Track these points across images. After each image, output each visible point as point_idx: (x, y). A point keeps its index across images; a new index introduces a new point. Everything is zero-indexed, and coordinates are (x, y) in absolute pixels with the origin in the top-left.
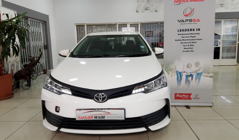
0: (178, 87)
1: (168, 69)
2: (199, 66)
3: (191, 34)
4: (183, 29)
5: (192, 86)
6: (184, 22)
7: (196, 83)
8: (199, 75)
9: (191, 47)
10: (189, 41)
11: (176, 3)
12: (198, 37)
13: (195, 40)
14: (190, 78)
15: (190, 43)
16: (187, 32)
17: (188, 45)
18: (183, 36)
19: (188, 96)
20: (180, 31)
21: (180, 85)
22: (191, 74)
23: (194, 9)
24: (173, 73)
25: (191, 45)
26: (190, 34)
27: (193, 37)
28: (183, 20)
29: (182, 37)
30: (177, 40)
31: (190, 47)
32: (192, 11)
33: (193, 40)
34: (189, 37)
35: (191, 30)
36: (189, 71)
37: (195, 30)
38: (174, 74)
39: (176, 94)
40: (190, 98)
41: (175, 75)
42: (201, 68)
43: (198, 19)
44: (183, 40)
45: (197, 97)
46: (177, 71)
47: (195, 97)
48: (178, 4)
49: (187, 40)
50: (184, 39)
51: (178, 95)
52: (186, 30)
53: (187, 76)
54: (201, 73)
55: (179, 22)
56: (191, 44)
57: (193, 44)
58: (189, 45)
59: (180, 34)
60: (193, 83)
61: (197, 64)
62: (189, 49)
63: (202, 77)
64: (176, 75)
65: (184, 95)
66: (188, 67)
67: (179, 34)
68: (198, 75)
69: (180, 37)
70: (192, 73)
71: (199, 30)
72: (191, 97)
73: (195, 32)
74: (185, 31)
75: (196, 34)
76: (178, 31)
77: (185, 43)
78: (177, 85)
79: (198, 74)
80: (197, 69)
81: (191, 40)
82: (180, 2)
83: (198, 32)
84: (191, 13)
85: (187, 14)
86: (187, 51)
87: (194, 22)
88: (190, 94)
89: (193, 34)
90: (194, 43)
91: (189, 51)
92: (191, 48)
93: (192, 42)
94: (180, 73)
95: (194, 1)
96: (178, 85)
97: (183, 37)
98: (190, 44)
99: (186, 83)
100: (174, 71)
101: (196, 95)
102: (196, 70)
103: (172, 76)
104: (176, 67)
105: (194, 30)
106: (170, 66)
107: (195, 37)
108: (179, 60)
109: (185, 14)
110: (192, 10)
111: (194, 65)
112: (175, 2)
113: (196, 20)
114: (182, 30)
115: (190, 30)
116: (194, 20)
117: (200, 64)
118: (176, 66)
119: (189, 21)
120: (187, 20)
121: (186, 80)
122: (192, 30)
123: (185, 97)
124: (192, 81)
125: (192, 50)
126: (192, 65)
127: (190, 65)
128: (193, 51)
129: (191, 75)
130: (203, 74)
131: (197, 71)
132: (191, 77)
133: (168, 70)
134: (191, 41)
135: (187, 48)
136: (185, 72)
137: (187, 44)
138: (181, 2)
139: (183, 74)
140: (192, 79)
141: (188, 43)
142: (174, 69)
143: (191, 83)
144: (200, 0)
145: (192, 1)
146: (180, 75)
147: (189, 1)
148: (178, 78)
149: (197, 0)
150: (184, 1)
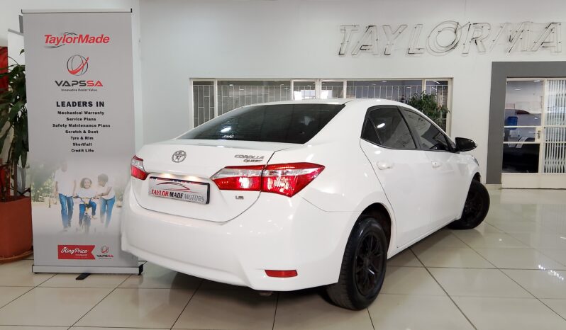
0: (66, 231)
1: (42, 189)
2: (108, 185)
3: (86, 113)
4: (69, 103)
5: (95, 230)
6: (69, 85)
7: (102, 222)
9: (88, 141)
10: (82, 129)
11: (49, 44)
12: (100, 119)
13: (95, 126)
14: (89, 211)
15: (85, 132)
16: (77, 109)
17: (80, 138)
18: (70, 116)
19: (87, 252)
20: (63, 106)
21: (69, 224)
22: (90, 202)
23: (88, 58)
24: (51, 199)
25: (86, 138)
26: (83, 113)
27: (90, 120)
28: (66, 82)
29: (68, 119)
30: (57, 126)
31: (85, 141)
32: (86, 63)
33: (90, 126)
34: (81, 119)
35: (85, 104)
36: (86, 195)
37: (94, 104)
38: (55, 200)
39: (60, 247)
40: (91, 257)
41: (56, 204)
42: (111, 188)
43: (99, 82)
44: (70, 125)
45: (104, 255)
46: (60, 195)
47: (102, 254)
48: (55, 47)
49: (77, 126)
50: (73, 123)
51: (65, 250)
52: (74, 104)
53: (83, 207)
54: (112, 201)
55: (59, 85)
56: (87, 135)
57: (90, 135)
58: (82, 138)
59: (63, 113)
60: (97, 221)
61: (103, 180)
62: (82, 146)
64: (59, 202)
65: (78, 250)
66: (83, 185)
67: (59, 113)
68: (107, 204)
69: (62, 119)
70: (93, 201)
71: (102, 104)
72: (94, 253)
73: (94, 109)
74: (73, 106)
75: (96, 113)
76: (58, 106)
77: (74, 132)
78: (63, 227)
79: (106, 202)
80: (102, 190)
81: (87, 126)
82: (58, 42)
83: (100, 109)
84: (83, 67)
85: (74, 69)
86: (79, 151)
87: (91, 88)
88: (91, 248)
89: (90, 113)
90: (92, 132)
91: (84, 151)
92: (87, 145)
93: (89, 132)
94: (68, 199)
95: (86, 42)
96: (65, 227)
97: (71, 119)
98: (84, 135)
99: (81, 222)
100: (53, 195)
101: (104, 250)
102: (100, 193)
103: (50, 207)
104: (59, 185)
105: (91, 105)
106: (46, 183)
107: (95, 120)
108: (64, 170)
109: (70, 69)
110: (84, 61)
111: (95, 182)
112: (47, 42)
113: (95, 83)
114: (66, 104)
115: (82, 105)
116: (91, 83)
117: (109, 180)
118: (57, 183)
119: (79, 84)
120: (75, 83)
121: (82, 215)
122: (88, 105)
123: (80, 253)
124: (95, 217)
125: (89, 147)
126: (91, 182)
127: (86, 181)
128: (93, 151)
129: (92, 205)
131: (103, 195)
132: (91, 209)
133: (42, 192)
134: (87, 129)
135: (79, 145)
136: (77, 197)
137: (79, 135)
138: (61, 43)
139: (75, 200)
140: (94, 213)
141: (80, 132)
142: (55, 190)
144: (99, 40)
145: (83, 42)
146: (67, 202)
147: (77, 40)
148: (63, 210)
149: (94, 40)
150: (65, 40)
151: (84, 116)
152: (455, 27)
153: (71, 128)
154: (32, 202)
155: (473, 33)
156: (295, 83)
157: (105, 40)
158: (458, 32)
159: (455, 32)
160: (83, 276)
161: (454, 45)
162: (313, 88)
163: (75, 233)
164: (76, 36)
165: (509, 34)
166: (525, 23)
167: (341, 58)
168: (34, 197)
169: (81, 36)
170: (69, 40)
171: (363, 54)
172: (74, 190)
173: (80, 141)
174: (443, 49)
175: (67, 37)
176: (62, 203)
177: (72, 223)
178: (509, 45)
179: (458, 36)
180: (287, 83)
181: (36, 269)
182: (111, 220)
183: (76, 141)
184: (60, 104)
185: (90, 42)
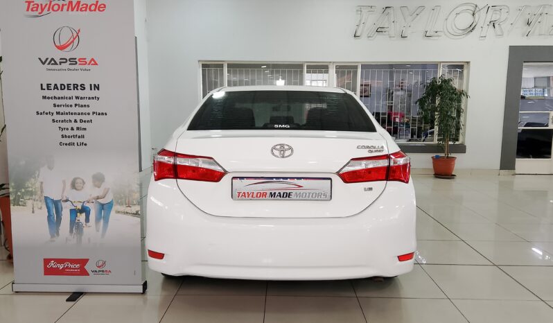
0: (54, 241)
1: (23, 190)
2: (104, 186)
3: (77, 98)
4: (56, 85)
5: (89, 240)
6: (56, 64)
7: (98, 231)
8: (105, 208)
9: (80, 133)
10: (73, 118)
11: (30, 13)
12: (94, 106)
13: (89, 114)
14: (82, 217)
15: (76, 121)
16: (66, 93)
17: (70, 129)
18: (58, 102)
19: (79, 267)
20: (48, 89)
21: (58, 234)
22: (83, 206)
23: (79, 31)
24: (35, 203)
25: (78, 129)
26: (74, 98)
27: (82, 106)
28: (52, 59)
29: (55, 105)
30: (41, 114)
31: (76, 132)
32: (77, 36)
33: (82, 114)
34: (71, 106)
35: (75, 86)
36: (78, 198)
37: (87, 87)
38: (39, 204)
39: (47, 261)
40: (84, 273)
41: (41, 208)
42: (109, 189)
43: (93, 59)
44: (58, 113)
45: (102, 270)
46: (46, 198)
47: (98, 269)
48: (37, 16)
49: (67, 114)
50: (61, 110)
51: (52, 264)
52: (63, 87)
53: (74, 212)
54: (110, 205)
55: (44, 63)
56: (79, 125)
57: (83, 125)
58: (72, 129)
59: (49, 98)
60: (91, 229)
61: (98, 180)
62: (73, 139)
64: (44, 207)
65: (68, 264)
66: (74, 186)
67: (44, 97)
68: (103, 209)
69: (48, 106)
70: (87, 205)
71: (97, 87)
72: (87, 267)
73: (88, 93)
74: (61, 89)
75: (89, 98)
76: (42, 89)
77: (62, 121)
78: (50, 236)
79: (102, 206)
80: (97, 192)
81: (79, 114)
82: (42, 10)
83: (94, 93)
84: (73, 42)
85: (62, 43)
86: (69, 144)
87: (83, 67)
88: (84, 262)
89: (82, 98)
90: (85, 121)
91: (76, 144)
92: (79, 137)
93: (81, 121)
94: (56, 203)
95: (77, 10)
96: (52, 236)
97: (58, 106)
98: (75, 125)
99: (71, 231)
100: (37, 198)
101: (100, 265)
102: (95, 195)
103: (33, 212)
104: (43, 185)
105: (83, 88)
106: (28, 184)
107: (88, 106)
108: (50, 168)
109: (58, 44)
110: (75, 35)
111: (89, 183)
112: (28, 10)
113: (88, 61)
114: (52, 87)
115: (72, 88)
116: (83, 61)
117: (106, 180)
118: (42, 183)
119: (68, 62)
120: (64, 61)
122: (79, 88)
123: (70, 268)
124: (88, 224)
125: (81, 140)
126: (84, 183)
127: (78, 181)
128: (86, 145)
129: (84, 210)
130: (116, 207)
131: (98, 198)
132: (84, 214)
133: (23, 194)
134: (78, 118)
135: (69, 137)
136: (67, 201)
137: (69, 125)
138: (45, 11)
139: (64, 205)
140: (87, 220)
141: (70, 121)
142: (39, 193)
143: (86, 230)
144: (93, 8)
145: (72, 10)
146: (54, 207)
147: (65, 7)
148: (49, 216)
149: (87, 8)
150: (51, 8)
151: (75, 101)
152: (473, 9)
153: (58, 116)
154: (12, 207)
155: (491, 16)
156: (308, 67)
157: (100, 7)
158: (476, 15)
159: (473, 14)
160: (74, 297)
161: (472, 28)
162: (327, 72)
163: (65, 244)
164: (64, 3)
165: (528, 17)
166: (544, 6)
167: (357, 40)
168: (14, 200)
169: (71, 3)
170: (56, 8)
171: (379, 37)
172: (63, 191)
173: (69, 133)
174: (461, 32)
175: (53, 3)
176: (48, 208)
177: (60, 232)
178: (527, 29)
179: (476, 19)
180: (300, 66)
181: (17, 288)
182: (108, 228)
183: (65, 132)
184: (45, 87)
185: (81, 10)
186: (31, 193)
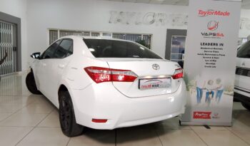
0: (198, 105)
1: (189, 84)
3: (214, 49)
4: (206, 43)
5: (212, 105)
6: (207, 35)
7: (216, 101)
8: (220, 92)
9: (214, 62)
10: (211, 56)
11: (200, 15)
13: (218, 55)
16: (210, 47)
19: (207, 115)
20: (203, 45)
22: (211, 91)
23: (218, 22)
24: (193, 89)
27: (216, 52)
28: (206, 33)
29: (205, 51)
30: (200, 54)
31: (212, 62)
33: (216, 55)
34: (212, 52)
35: (214, 44)
36: (210, 88)
37: (219, 45)
39: (195, 113)
40: (209, 118)
42: (222, 85)
43: (222, 34)
45: (216, 117)
46: (197, 88)
48: (203, 16)
49: (209, 55)
50: (207, 53)
51: (197, 114)
52: (209, 44)
53: (208, 94)
54: (222, 91)
55: (203, 35)
59: (203, 48)
60: (214, 101)
61: (219, 81)
62: (212, 64)
63: (223, 95)
65: (203, 114)
66: (209, 83)
67: (201, 48)
69: (202, 51)
70: (213, 91)
71: (222, 45)
72: (211, 116)
73: (219, 47)
75: (219, 49)
76: (201, 45)
77: (207, 58)
79: (219, 91)
80: (218, 86)
82: (205, 14)
83: (221, 47)
84: (215, 27)
85: (211, 27)
86: (209, 67)
87: (218, 37)
88: (209, 113)
89: (216, 49)
91: (212, 67)
93: (215, 58)
96: (198, 103)
98: (212, 59)
99: (206, 101)
100: (194, 87)
101: (216, 114)
103: (192, 93)
105: (217, 45)
106: (191, 82)
107: (218, 52)
111: (215, 82)
113: (220, 34)
116: (218, 34)
117: (222, 81)
118: (196, 81)
120: (211, 34)
123: (204, 116)
124: (213, 98)
125: (214, 65)
126: (213, 82)
127: (211, 81)
128: (215, 67)
129: (212, 93)
130: (224, 92)
131: (218, 88)
134: (214, 56)
135: (209, 64)
137: (210, 59)
140: (213, 96)
142: (195, 85)
143: (211, 101)
144: (225, 14)
145: (217, 15)
147: (214, 13)
148: (198, 95)
149: (222, 14)
150: (208, 13)
153: (204, 55)
157: (227, 14)
163: (203, 106)
164: (213, 11)
169: (216, 12)
170: (210, 13)
172: (204, 85)
173: (210, 62)
177: (201, 101)
183: (207, 62)
185: (220, 15)
186: (192, 86)
